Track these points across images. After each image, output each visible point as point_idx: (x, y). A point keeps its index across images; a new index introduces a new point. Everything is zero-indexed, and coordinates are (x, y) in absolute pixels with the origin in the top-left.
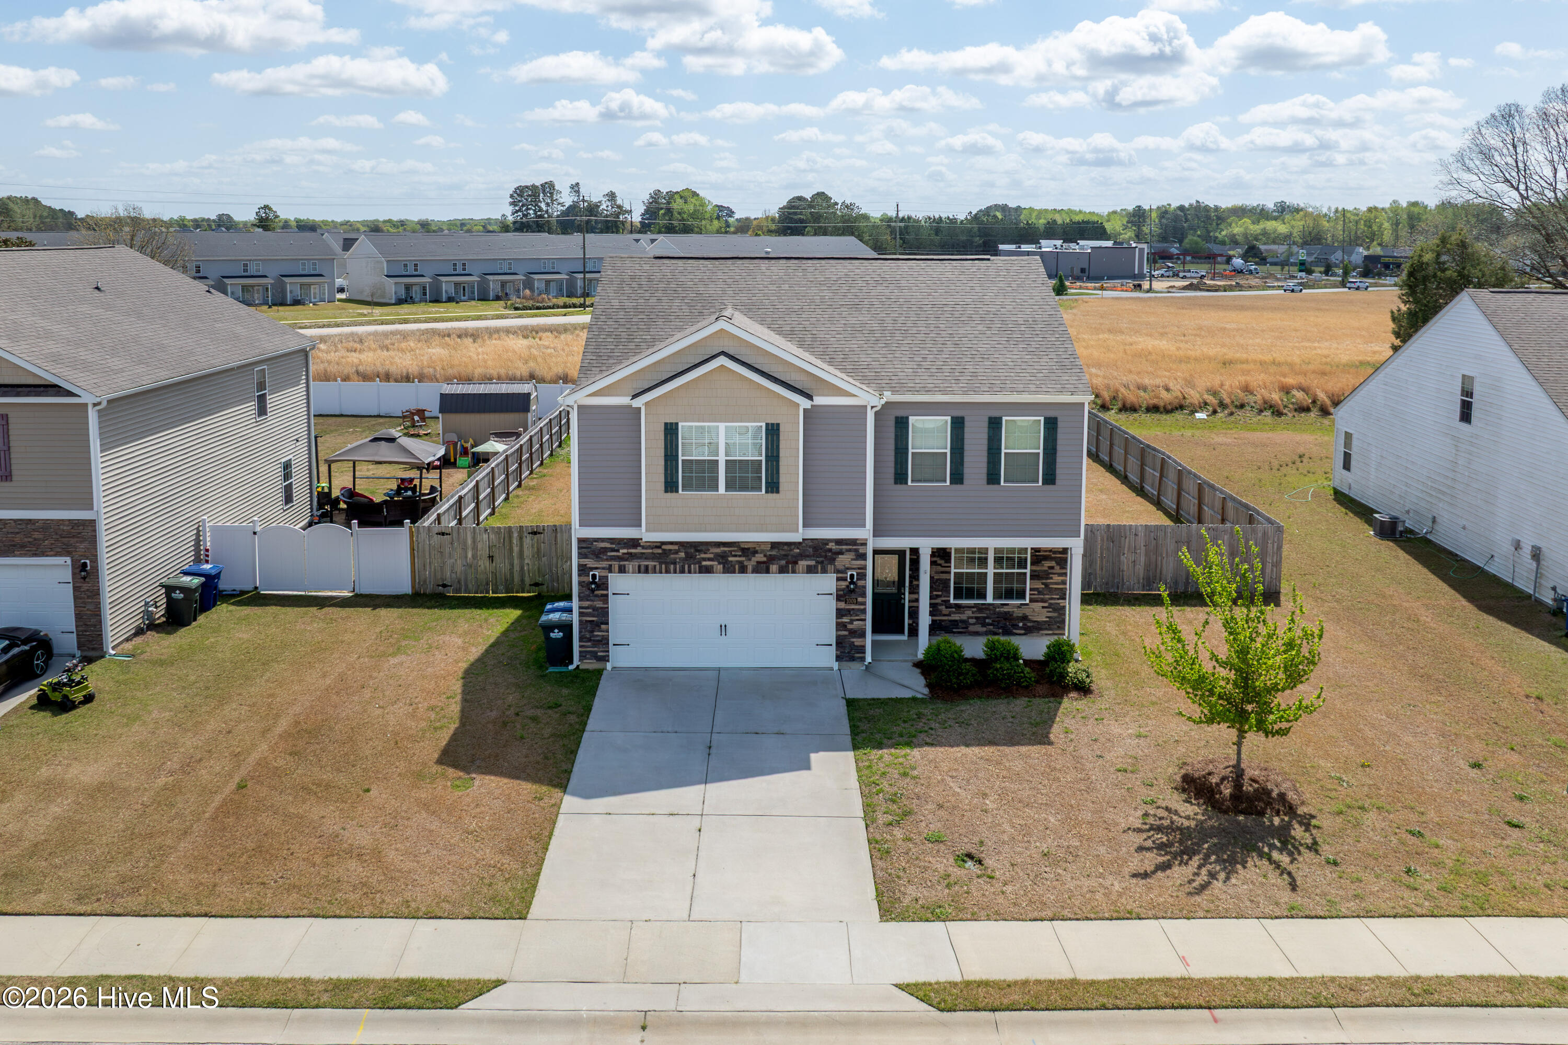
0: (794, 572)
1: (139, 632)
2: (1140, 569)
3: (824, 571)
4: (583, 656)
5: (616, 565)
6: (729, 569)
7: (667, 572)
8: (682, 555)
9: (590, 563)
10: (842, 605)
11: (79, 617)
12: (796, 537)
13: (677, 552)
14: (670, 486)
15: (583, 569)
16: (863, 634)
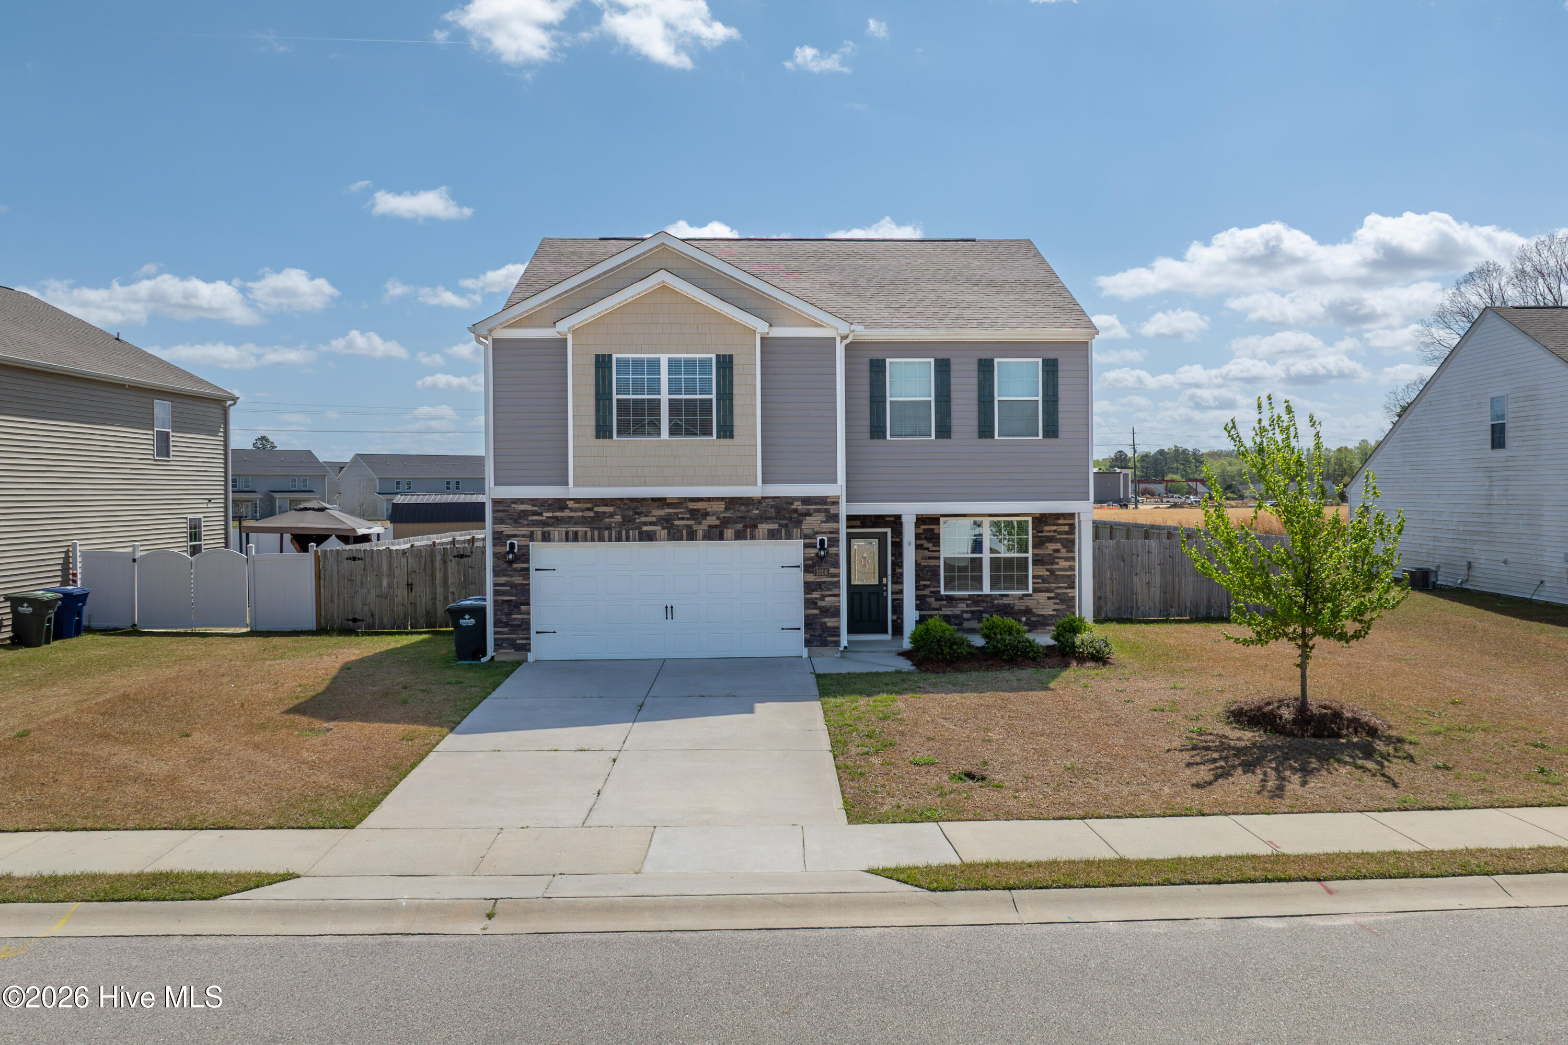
0: (753, 538)
3: (789, 536)
4: (498, 645)
5: (538, 531)
6: (674, 535)
7: (601, 539)
8: (618, 518)
9: (507, 529)
10: (811, 578)
13: (612, 515)
14: (603, 431)
15: (499, 538)
16: (836, 613)
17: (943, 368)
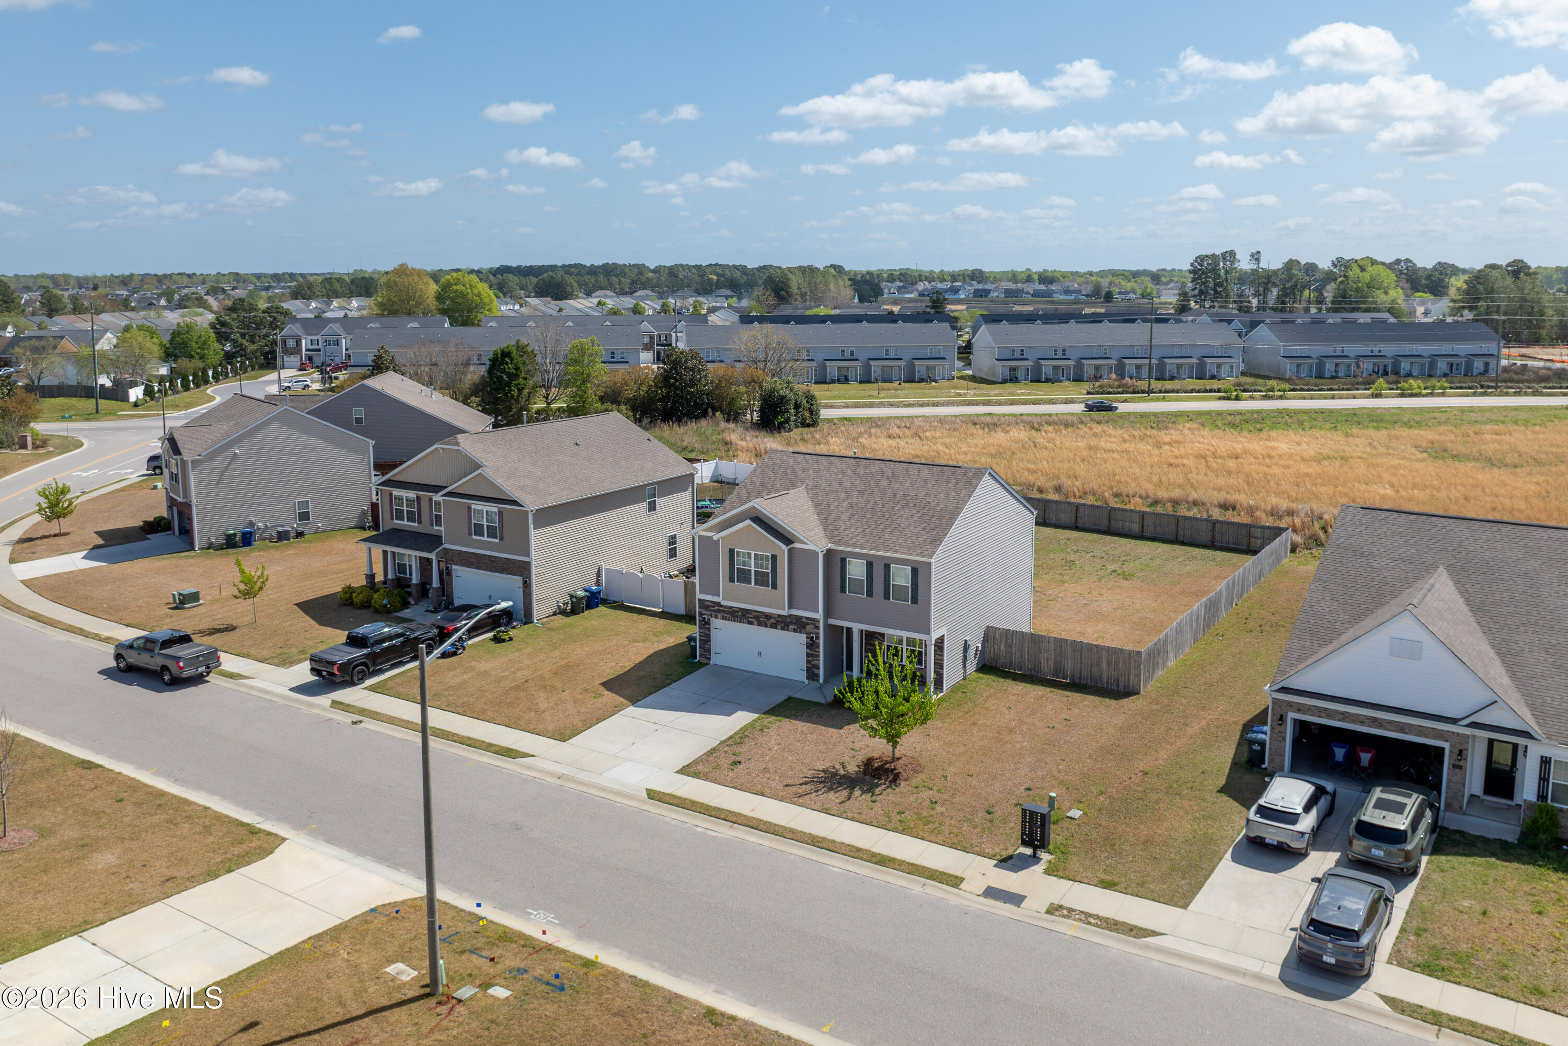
0: (788, 631)
1: (555, 614)
2: (1051, 663)
3: (801, 633)
4: (701, 656)
5: (713, 614)
6: (760, 624)
7: (734, 621)
8: (740, 614)
9: (704, 612)
10: (809, 651)
11: (524, 604)
12: (785, 612)
13: (737, 612)
14: (732, 580)
15: (700, 614)
16: (818, 668)
17: (870, 565)
